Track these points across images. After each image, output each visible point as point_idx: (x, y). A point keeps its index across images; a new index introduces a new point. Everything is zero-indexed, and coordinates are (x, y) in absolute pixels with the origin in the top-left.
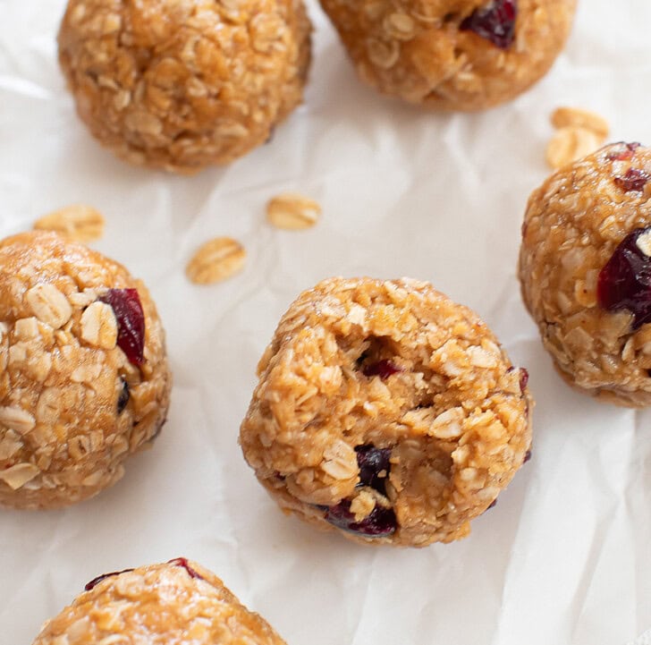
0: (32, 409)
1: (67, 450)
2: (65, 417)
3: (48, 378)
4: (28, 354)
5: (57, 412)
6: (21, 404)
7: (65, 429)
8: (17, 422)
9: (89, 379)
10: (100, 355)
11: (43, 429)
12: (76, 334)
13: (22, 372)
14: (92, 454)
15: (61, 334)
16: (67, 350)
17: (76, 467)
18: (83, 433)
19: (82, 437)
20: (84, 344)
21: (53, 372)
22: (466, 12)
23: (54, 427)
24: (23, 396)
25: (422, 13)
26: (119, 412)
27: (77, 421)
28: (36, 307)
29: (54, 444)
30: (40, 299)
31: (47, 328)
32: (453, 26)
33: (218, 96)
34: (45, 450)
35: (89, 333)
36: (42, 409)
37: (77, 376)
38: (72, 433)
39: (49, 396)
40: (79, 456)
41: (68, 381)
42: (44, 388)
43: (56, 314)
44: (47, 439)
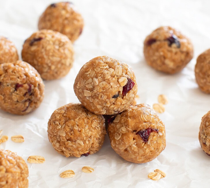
0: (99, 82)
1: (98, 95)
2: (103, 89)
3: (107, 80)
4: (108, 74)
5: (103, 86)
6: (99, 80)
7: (101, 90)
8: (95, 82)
9: (113, 86)
10: (118, 85)
11: (98, 87)
12: (118, 79)
13: (104, 75)
14: (102, 100)
15: (116, 76)
16: (114, 79)
17: (97, 100)
18: (104, 94)
19: (103, 95)
20: (118, 81)
21: (109, 80)
22: (138, 130)
23: (100, 88)
24: (100, 79)
25: (129, 128)
26: (113, 97)
27: (105, 91)
28: (116, 69)
29: (97, 91)
30: (118, 68)
31: (114, 73)
32: (135, 133)
33: (80, 131)
34: (95, 91)
35: (120, 80)
36: (101, 83)
37: (112, 84)
38: (102, 92)
39: (104, 82)
40: (100, 98)
41: (109, 83)
42: (105, 81)
43: (118, 73)
44: (97, 89)
